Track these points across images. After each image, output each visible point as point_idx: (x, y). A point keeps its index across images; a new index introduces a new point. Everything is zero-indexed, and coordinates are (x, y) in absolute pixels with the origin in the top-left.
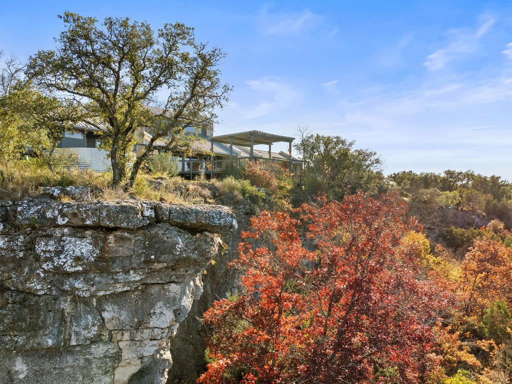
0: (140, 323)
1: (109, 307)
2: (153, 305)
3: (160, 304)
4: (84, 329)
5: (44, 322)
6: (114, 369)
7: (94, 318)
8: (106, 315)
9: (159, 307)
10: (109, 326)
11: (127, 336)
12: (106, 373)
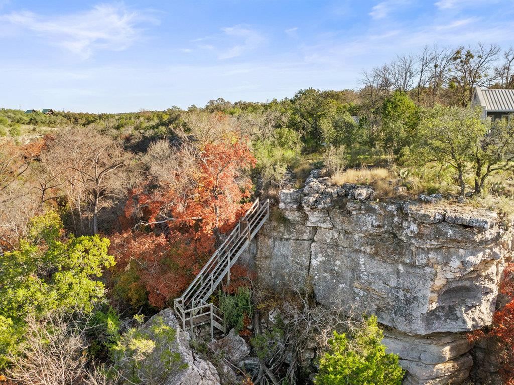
0: (446, 263)
1: (432, 253)
2: (452, 257)
3: (454, 257)
4: (421, 259)
5: (405, 253)
6: (435, 279)
7: (425, 256)
8: (430, 255)
9: (454, 258)
10: (432, 261)
11: (439, 267)
12: (432, 280)
